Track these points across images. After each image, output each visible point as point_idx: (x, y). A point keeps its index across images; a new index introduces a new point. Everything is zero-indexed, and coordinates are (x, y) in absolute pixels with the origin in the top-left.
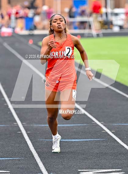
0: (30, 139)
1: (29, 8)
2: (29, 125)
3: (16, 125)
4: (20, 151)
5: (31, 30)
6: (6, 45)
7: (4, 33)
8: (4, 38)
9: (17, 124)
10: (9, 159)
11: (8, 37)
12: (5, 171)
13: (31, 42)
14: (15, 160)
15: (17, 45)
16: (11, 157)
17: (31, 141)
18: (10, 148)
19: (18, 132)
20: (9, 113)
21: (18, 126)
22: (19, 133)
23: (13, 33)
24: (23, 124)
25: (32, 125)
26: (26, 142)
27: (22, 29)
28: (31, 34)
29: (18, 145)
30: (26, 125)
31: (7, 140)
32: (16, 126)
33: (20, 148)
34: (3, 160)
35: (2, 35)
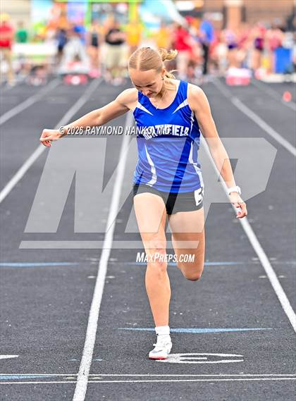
0: (284, 291)
1: (283, 30)
2: (282, 263)
3: (257, 263)
4: (264, 313)
5: (287, 72)
6: (237, 102)
7: (233, 79)
8: (233, 88)
9: (259, 261)
10: (241, 330)
11: (242, 87)
12: (235, 355)
13: (287, 98)
14: (255, 331)
15: (259, 102)
16: (246, 327)
17: (286, 295)
18: (244, 308)
19: (261, 277)
20: (242, 237)
21: (260, 265)
22: (262, 279)
23: (251, 79)
24: (270, 261)
25: (288, 263)
26: (277, 296)
27: (269, 71)
28: (288, 81)
29: (261, 303)
30: (276, 263)
31: (237, 292)
32: (256, 265)
33: (265, 309)
34: (229, 332)
35: (229, 83)
